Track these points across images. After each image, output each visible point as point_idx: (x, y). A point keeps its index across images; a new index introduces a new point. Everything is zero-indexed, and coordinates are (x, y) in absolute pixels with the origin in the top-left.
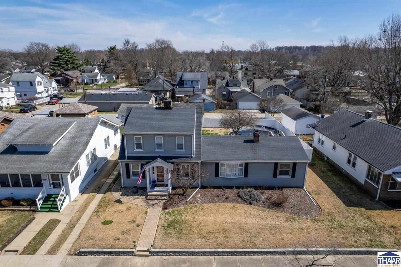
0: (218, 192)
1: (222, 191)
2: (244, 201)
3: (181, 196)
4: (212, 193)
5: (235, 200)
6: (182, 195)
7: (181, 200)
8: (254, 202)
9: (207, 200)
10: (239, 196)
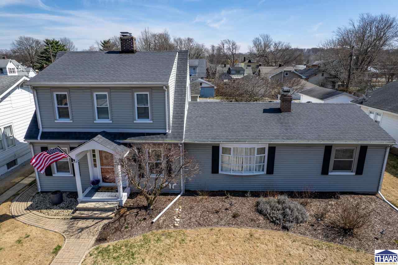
0: (217, 202)
1: (226, 200)
2: (271, 222)
3: (143, 211)
4: (206, 204)
5: (252, 220)
6: (146, 208)
7: (140, 221)
8: (293, 224)
9: (194, 220)
10: (260, 212)
